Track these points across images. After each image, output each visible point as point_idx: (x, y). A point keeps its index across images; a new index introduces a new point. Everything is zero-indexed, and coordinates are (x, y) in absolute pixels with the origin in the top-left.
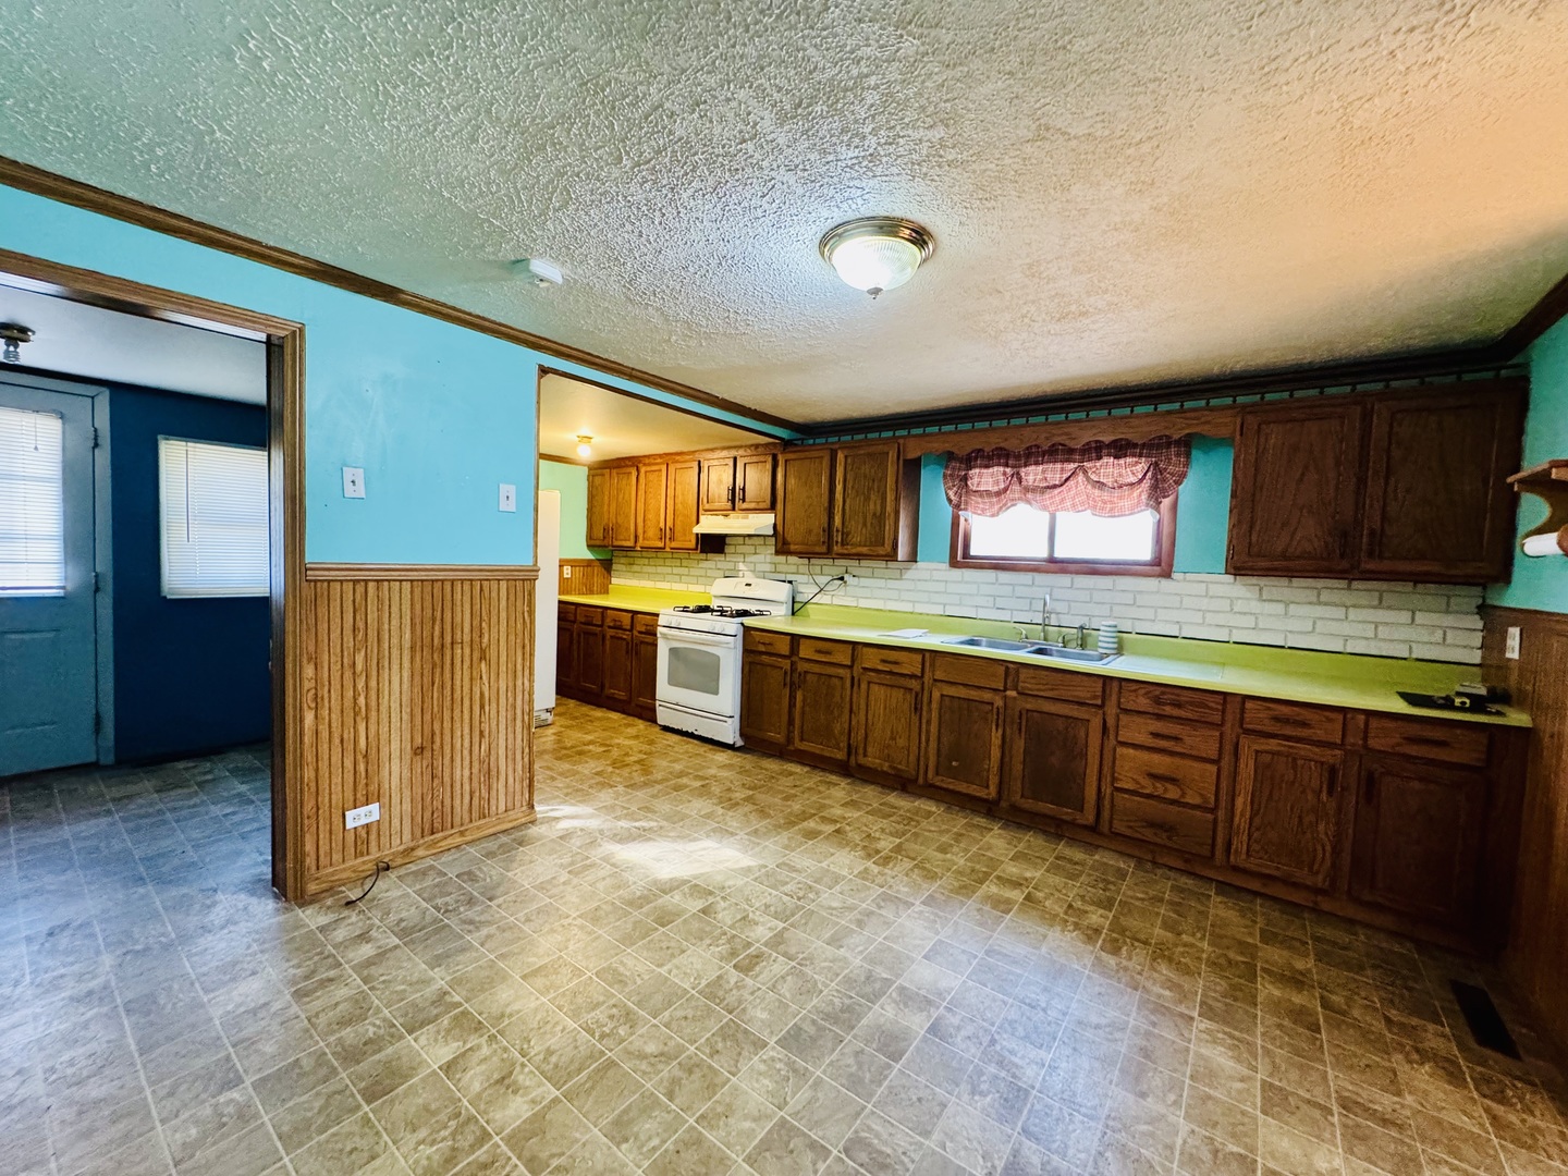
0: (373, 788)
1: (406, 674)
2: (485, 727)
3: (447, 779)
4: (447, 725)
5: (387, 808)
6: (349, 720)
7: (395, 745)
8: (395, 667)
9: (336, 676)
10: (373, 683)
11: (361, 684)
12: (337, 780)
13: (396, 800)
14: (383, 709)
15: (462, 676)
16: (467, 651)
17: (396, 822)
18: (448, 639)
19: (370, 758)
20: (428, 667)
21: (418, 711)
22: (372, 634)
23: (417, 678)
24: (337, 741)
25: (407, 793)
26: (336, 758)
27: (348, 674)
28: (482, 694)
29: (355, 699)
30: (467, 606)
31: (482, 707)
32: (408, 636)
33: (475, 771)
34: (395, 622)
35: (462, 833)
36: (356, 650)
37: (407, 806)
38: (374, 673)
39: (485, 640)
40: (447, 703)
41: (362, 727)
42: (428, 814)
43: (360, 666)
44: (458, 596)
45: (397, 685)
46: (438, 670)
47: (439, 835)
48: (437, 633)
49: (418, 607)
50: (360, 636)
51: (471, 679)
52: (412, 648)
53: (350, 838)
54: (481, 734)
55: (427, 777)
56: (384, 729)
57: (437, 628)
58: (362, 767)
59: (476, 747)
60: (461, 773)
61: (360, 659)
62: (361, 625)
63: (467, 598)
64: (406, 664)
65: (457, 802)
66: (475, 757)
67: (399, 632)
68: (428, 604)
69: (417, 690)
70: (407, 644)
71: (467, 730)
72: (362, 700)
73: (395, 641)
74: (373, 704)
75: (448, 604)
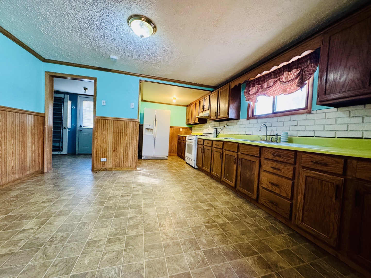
0: (106, 155)
1: (112, 136)
2: (127, 149)
3: (119, 157)
4: (119, 147)
5: (108, 159)
6: (102, 143)
7: (110, 149)
8: (110, 135)
9: (100, 135)
10: (106, 138)
11: (104, 137)
12: (100, 153)
13: (109, 159)
14: (108, 142)
15: (122, 139)
16: (123, 134)
17: (109, 163)
18: (120, 131)
19: (105, 150)
20: (116, 136)
21: (114, 143)
22: (106, 129)
23: (114, 138)
24: (100, 146)
25: (111, 158)
26: (100, 149)
27: (102, 135)
28: (126, 143)
29: (103, 139)
30: (124, 126)
31: (126, 145)
32: (112, 130)
33: (124, 157)
34: (110, 127)
35: (121, 168)
36: (104, 131)
37: (111, 160)
38: (106, 136)
39: (127, 132)
40: (119, 143)
41: (104, 145)
42: (115, 163)
43: (104, 134)
44: (122, 124)
45: (110, 139)
46: (118, 137)
47: (117, 167)
48: (118, 130)
49: (114, 125)
50: (104, 129)
51: (124, 139)
52: (113, 132)
53: (101, 163)
54: (126, 150)
55: (115, 156)
56: (108, 145)
57: (118, 129)
58: (104, 151)
59: (125, 152)
60: (122, 157)
61: (104, 133)
62: (104, 127)
63: (124, 124)
64: (112, 135)
65: (121, 162)
66: (124, 154)
67: (111, 129)
68: (116, 125)
69: (114, 140)
70: (112, 131)
71: (123, 149)
72: (104, 140)
73: (110, 131)
74: (106, 141)
75: (120, 125)
